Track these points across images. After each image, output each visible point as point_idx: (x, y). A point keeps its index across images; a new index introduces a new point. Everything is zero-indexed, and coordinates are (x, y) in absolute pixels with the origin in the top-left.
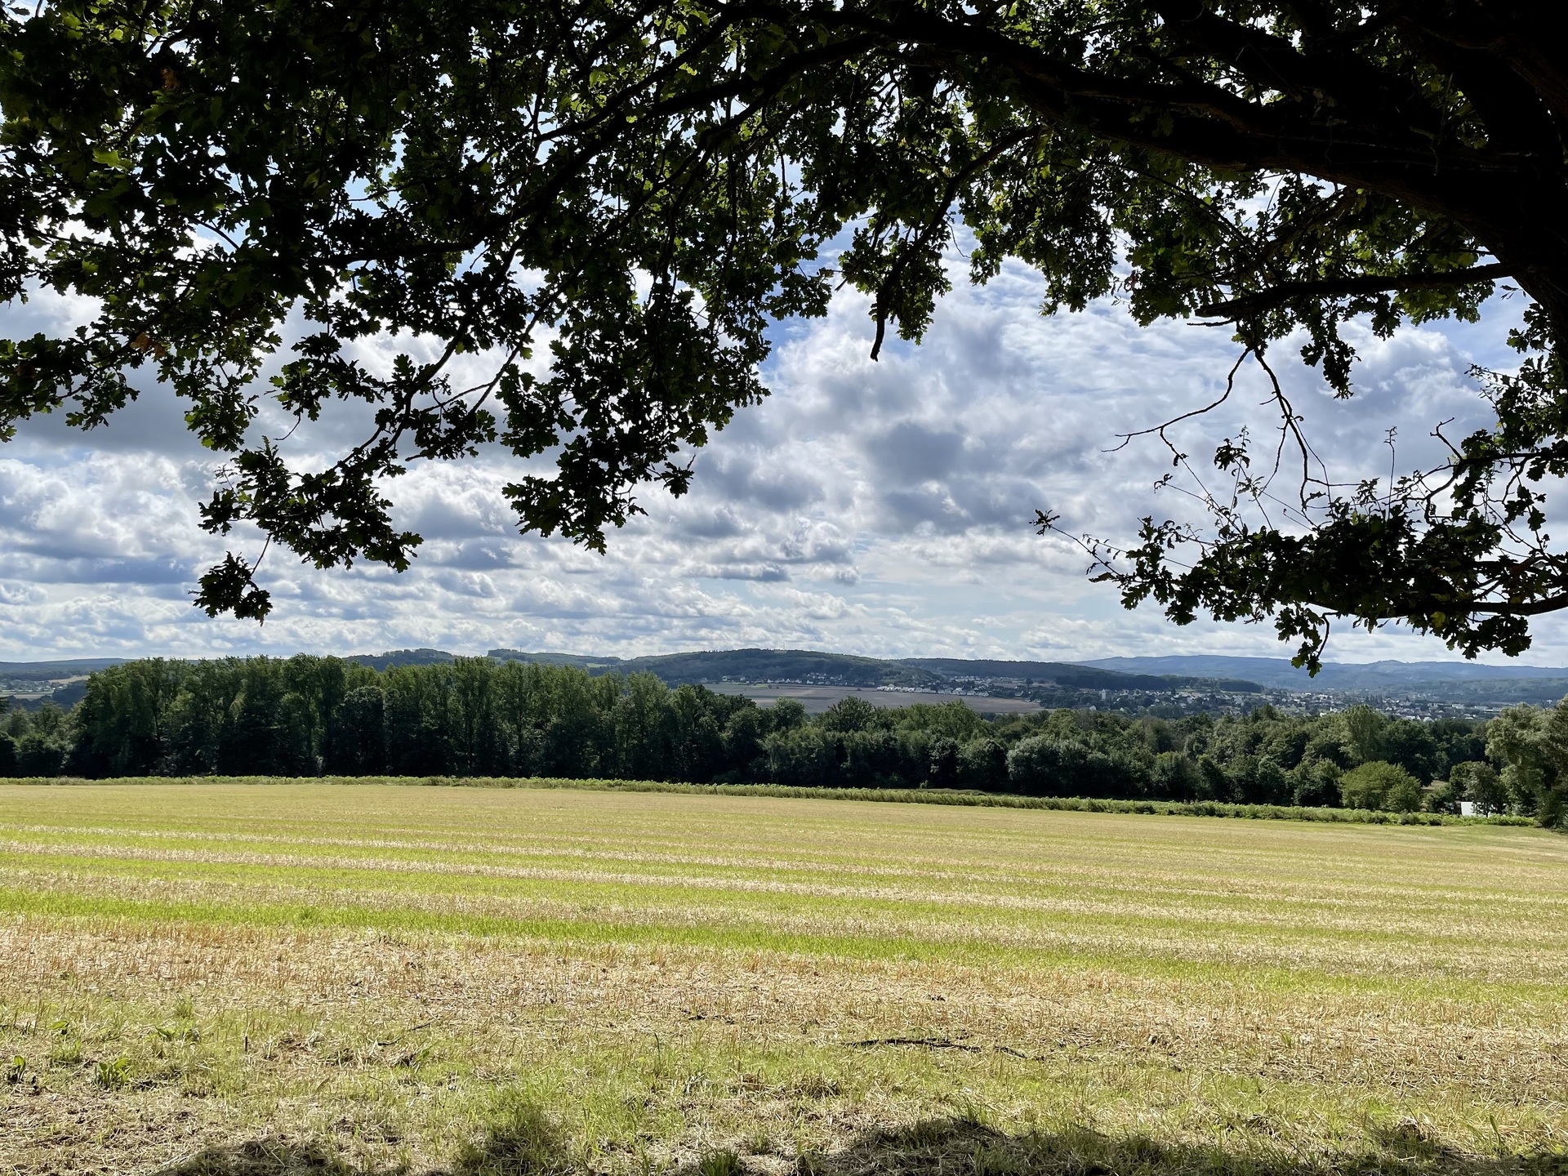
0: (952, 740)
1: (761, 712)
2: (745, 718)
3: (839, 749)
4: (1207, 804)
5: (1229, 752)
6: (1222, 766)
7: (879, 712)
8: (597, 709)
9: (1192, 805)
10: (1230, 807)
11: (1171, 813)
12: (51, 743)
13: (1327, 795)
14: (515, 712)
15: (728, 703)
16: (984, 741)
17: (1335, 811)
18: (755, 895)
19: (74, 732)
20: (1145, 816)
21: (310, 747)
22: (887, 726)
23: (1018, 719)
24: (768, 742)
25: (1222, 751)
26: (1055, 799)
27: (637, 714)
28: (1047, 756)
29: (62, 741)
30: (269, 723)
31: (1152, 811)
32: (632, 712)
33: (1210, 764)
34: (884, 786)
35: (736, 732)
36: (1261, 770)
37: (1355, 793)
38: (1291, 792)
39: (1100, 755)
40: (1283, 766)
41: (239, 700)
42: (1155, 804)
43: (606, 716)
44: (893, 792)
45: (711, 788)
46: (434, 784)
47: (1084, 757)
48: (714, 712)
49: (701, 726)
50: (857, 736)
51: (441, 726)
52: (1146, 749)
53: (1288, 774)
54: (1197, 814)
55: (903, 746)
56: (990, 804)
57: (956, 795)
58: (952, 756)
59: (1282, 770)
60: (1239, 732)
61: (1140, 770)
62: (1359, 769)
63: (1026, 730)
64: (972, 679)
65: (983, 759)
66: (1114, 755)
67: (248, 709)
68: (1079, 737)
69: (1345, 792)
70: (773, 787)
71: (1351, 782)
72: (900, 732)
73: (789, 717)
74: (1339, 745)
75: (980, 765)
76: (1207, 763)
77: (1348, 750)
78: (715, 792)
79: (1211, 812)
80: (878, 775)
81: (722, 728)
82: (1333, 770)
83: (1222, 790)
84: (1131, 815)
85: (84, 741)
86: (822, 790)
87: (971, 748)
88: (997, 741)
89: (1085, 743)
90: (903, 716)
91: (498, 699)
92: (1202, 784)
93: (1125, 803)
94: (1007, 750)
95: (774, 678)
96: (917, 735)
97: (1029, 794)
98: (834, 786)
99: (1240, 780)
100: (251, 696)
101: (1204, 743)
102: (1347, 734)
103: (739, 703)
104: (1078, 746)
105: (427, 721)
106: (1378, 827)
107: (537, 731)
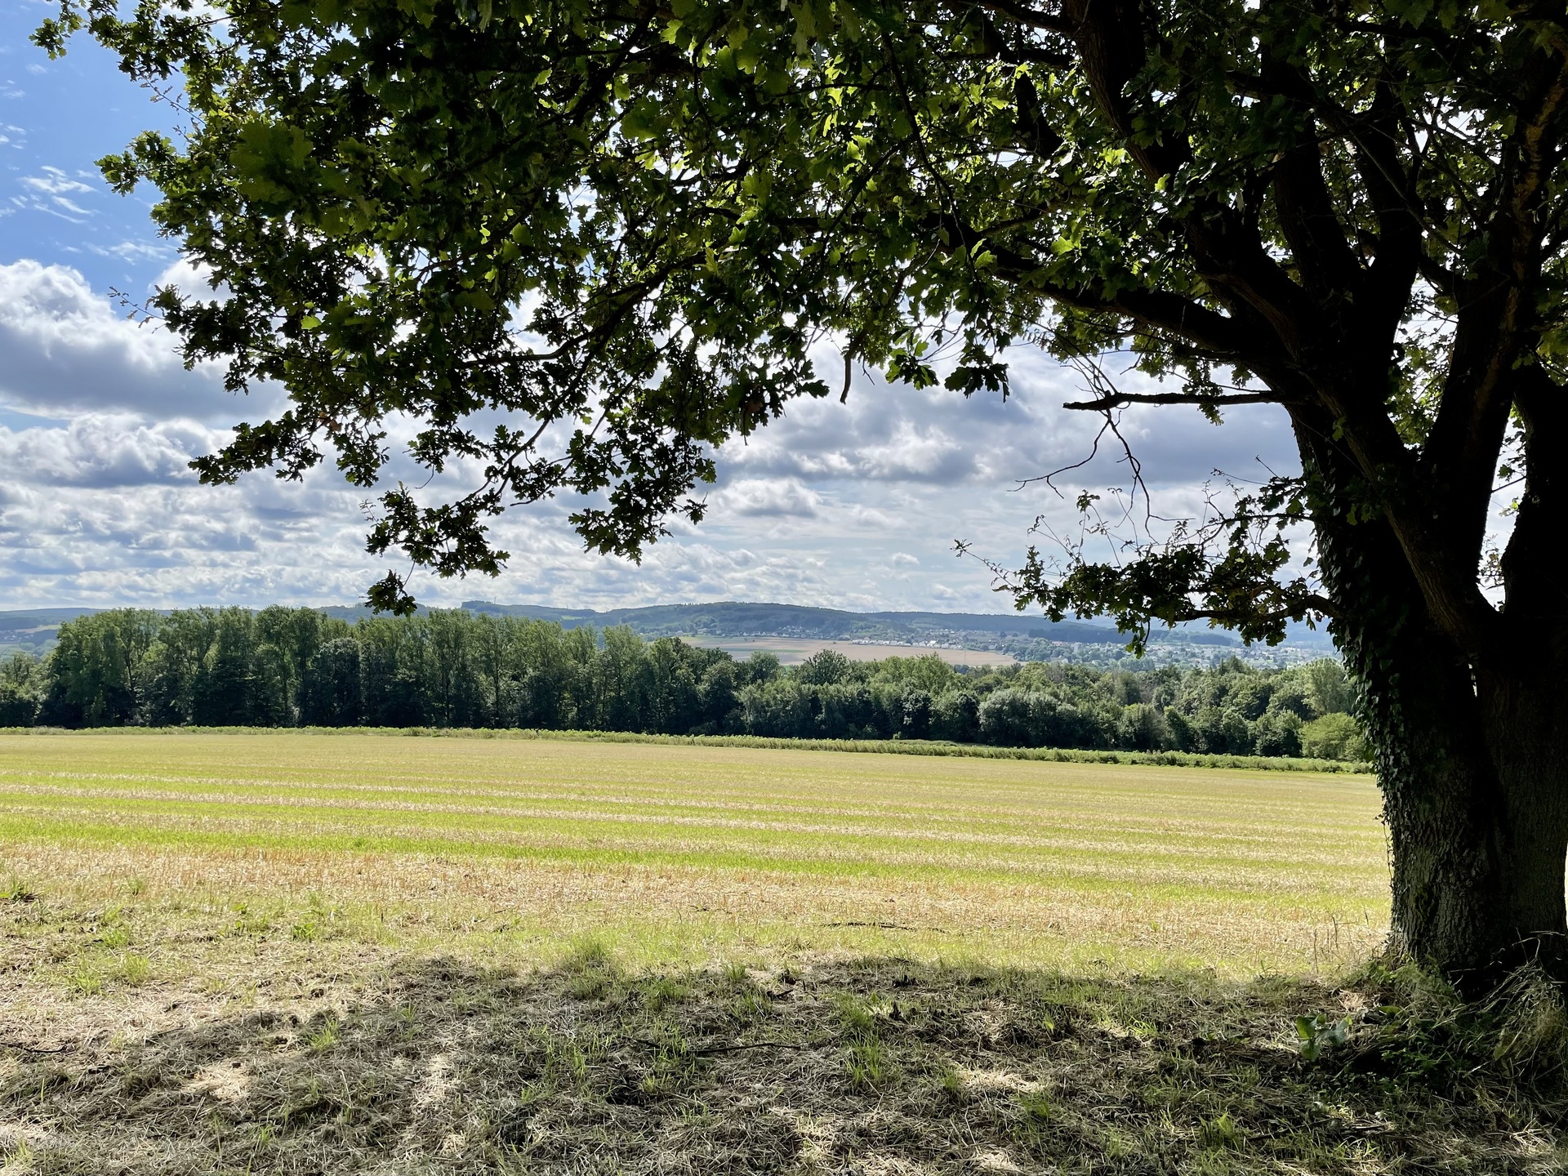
0: (925, 692)
1: (737, 665)
2: (721, 670)
3: (814, 703)
4: (1169, 754)
5: (1195, 704)
6: (1187, 718)
7: (854, 666)
8: (572, 663)
9: (1156, 754)
10: (1193, 757)
11: (1134, 762)
12: (23, 693)
13: (1289, 746)
14: (490, 666)
15: (704, 656)
16: (956, 693)
17: (1293, 761)
18: (738, 830)
19: (47, 682)
20: (1109, 765)
21: (286, 699)
22: (861, 679)
23: (990, 672)
24: (743, 695)
25: (1189, 704)
26: (1024, 750)
27: (613, 666)
28: (1018, 708)
29: (36, 692)
30: (243, 674)
31: (1115, 761)
32: (609, 665)
33: (1175, 716)
34: (857, 737)
35: (712, 685)
36: (1225, 721)
37: (1315, 744)
38: (1253, 743)
39: (1069, 707)
40: (1247, 718)
41: (213, 652)
42: (1118, 754)
43: (583, 670)
44: (868, 743)
45: (689, 739)
46: (415, 734)
47: (1054, 709)
48: (691, 665)
49: (677, 679)
50: (832, 688)
51: (417, 677)
52: (1114, 702)
53: (1250, 724)
54: (1159, 764)
55: (877, 699)
56: (961, 754)
57: (927, 745)
58: (925, 707)
59: (1246, 722)
60: (1206, 686)
61: (1108, 721)
62: (1319, 720)
63: (998, 682)
64: (946, 631)
65: (955, 710)
66: (1082, 707)
67: (222, 661)
68: (1049, 690)
69: (1305, 743)
70: (749, 738)
71: (1311, 733)
72: (874, 683)
73: (763, 670)
74: (1303, 697)
75: (952, 716)
76: (1172, 715)
77: (1312, 702)
78: (692, 743)
79: (1172, 762)
80: (852, 727)
81: (698, 680)
82: (1294, 721)
83: (1187, 741)
84: (1096, 765)
85: (58, 691)
86: (796, 741)
87: (944, 701)
88: (969, 693)
89: (1056, 696)
90: (877, 669)
91: (473, 652)
92: (1167, 735)
93: (1091, 753)
94: (978, 702)
95: (749, 631)
96: (890, 688)
97: (999, 744)
98: (809, 737)
99: (1204, 731)
100: (224, 648)
101: (1172, 695)
102: (1310, 687)
103: (715, 656)
104: (1049, 698)
105: (402, 674)
106: (1331, 775)
107: (515, 683)
